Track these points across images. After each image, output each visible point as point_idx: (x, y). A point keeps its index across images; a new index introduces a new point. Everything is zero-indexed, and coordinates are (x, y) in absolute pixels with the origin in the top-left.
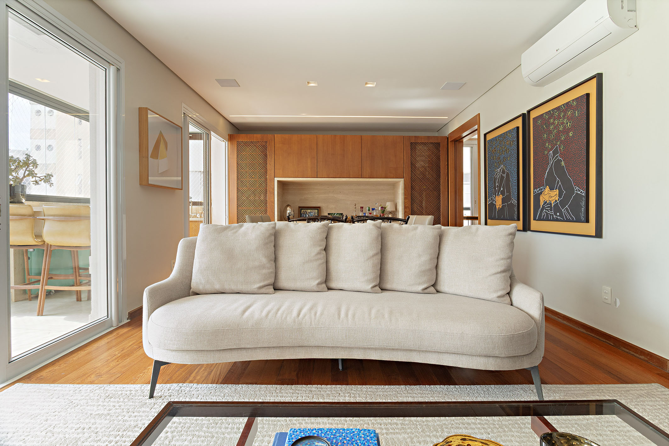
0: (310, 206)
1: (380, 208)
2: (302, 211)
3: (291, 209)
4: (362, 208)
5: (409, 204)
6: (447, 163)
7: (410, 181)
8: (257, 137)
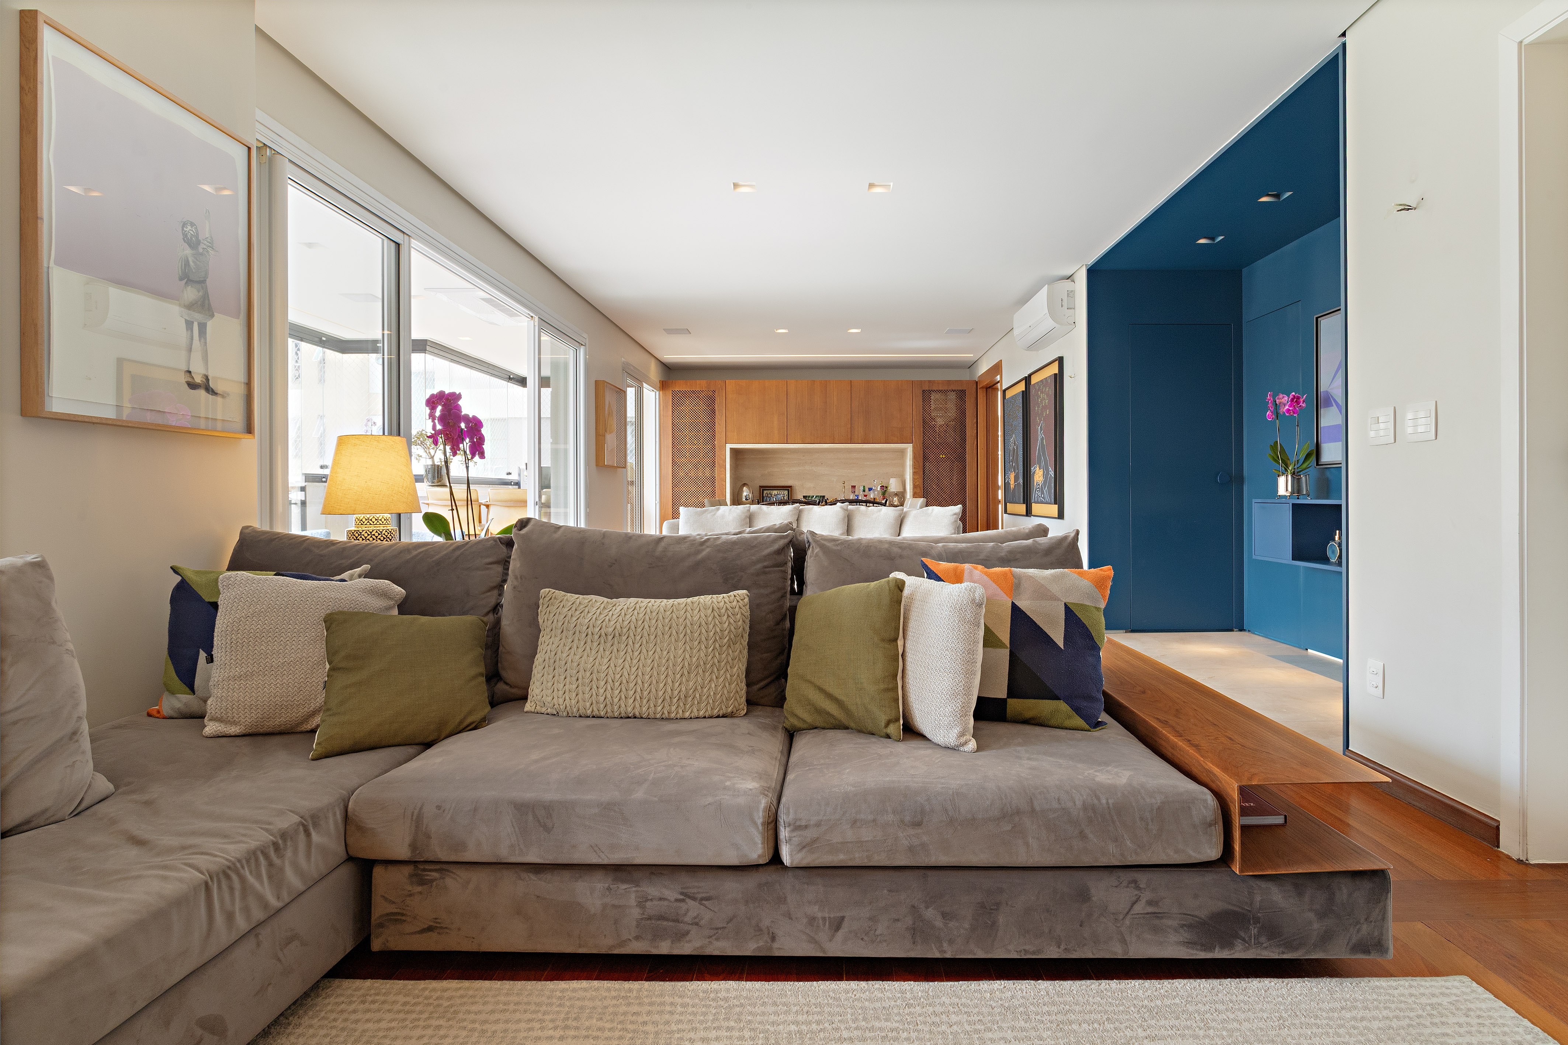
0: (778, 485)
1: (879, 487)
2: (765, 492)
3: (749, 490)
4: (854, 487)
5: (920, 482)
6: (975, 420)
7: (922, 447)
8: (700, 384)
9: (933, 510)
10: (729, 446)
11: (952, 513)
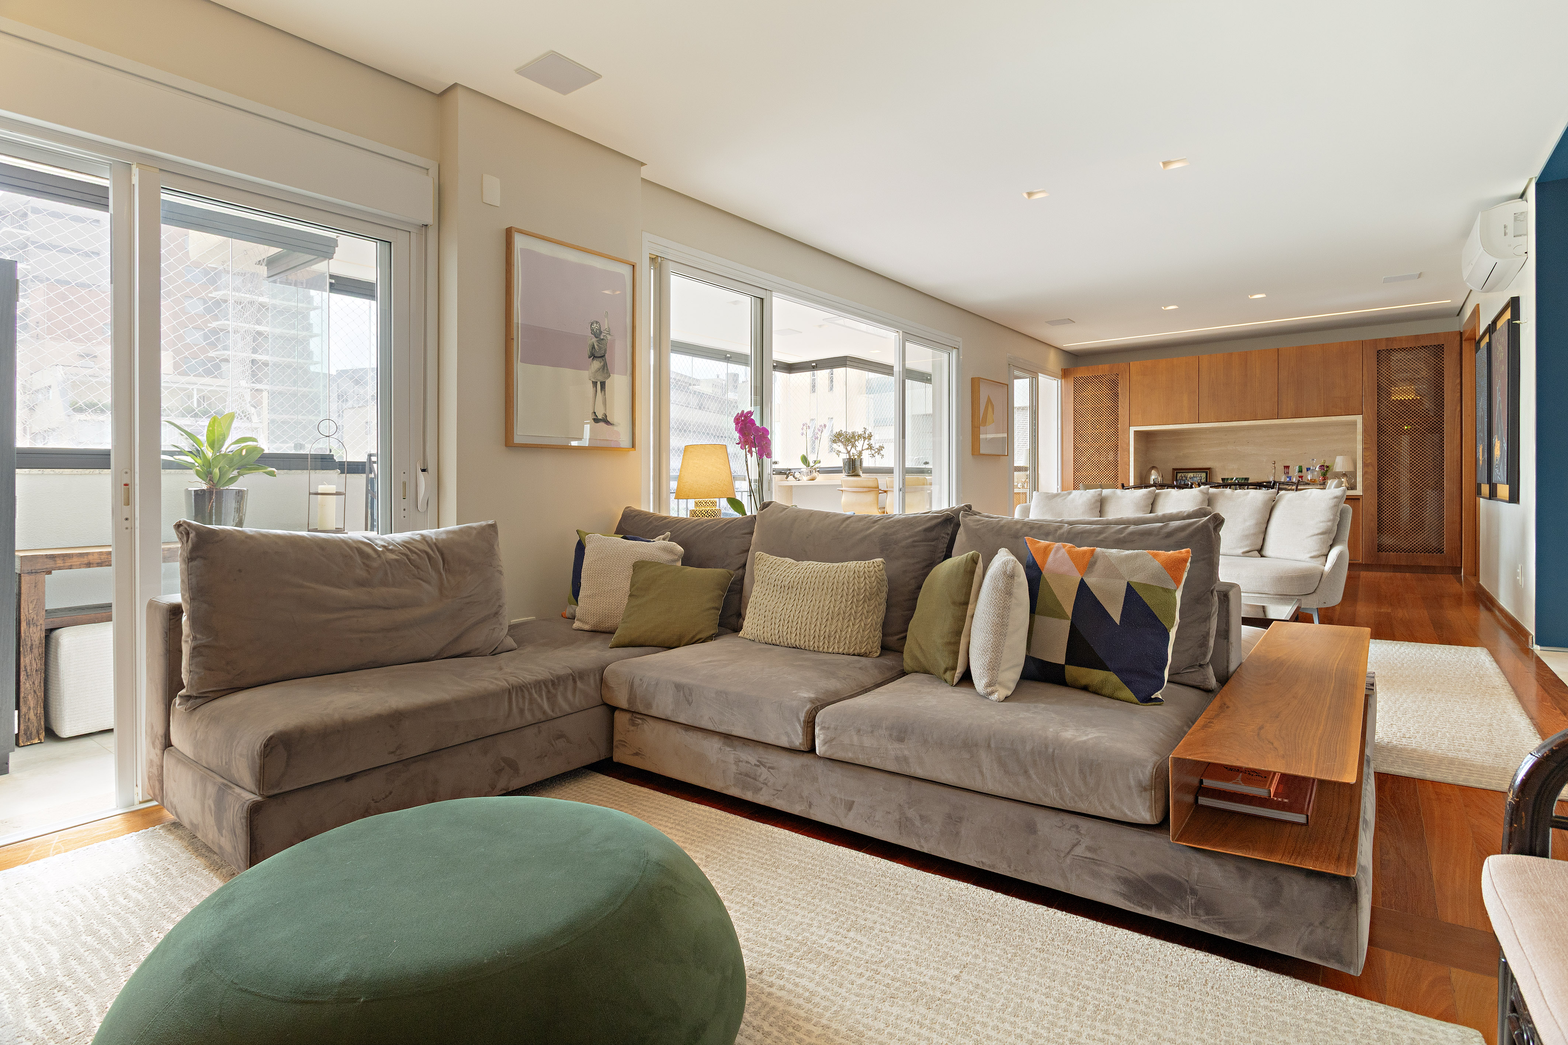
0: (1194, 467)
1: (1318, 467)
2: (1179, 475)
3: (1158, 473)
4: (1287, 467)
5: (1373, 460)
6: (1459, 381)
7: (1377, 418)
8: (1103, 369)
9: (1311, 493)
10: (1132, 429)
11: (1331, 496)
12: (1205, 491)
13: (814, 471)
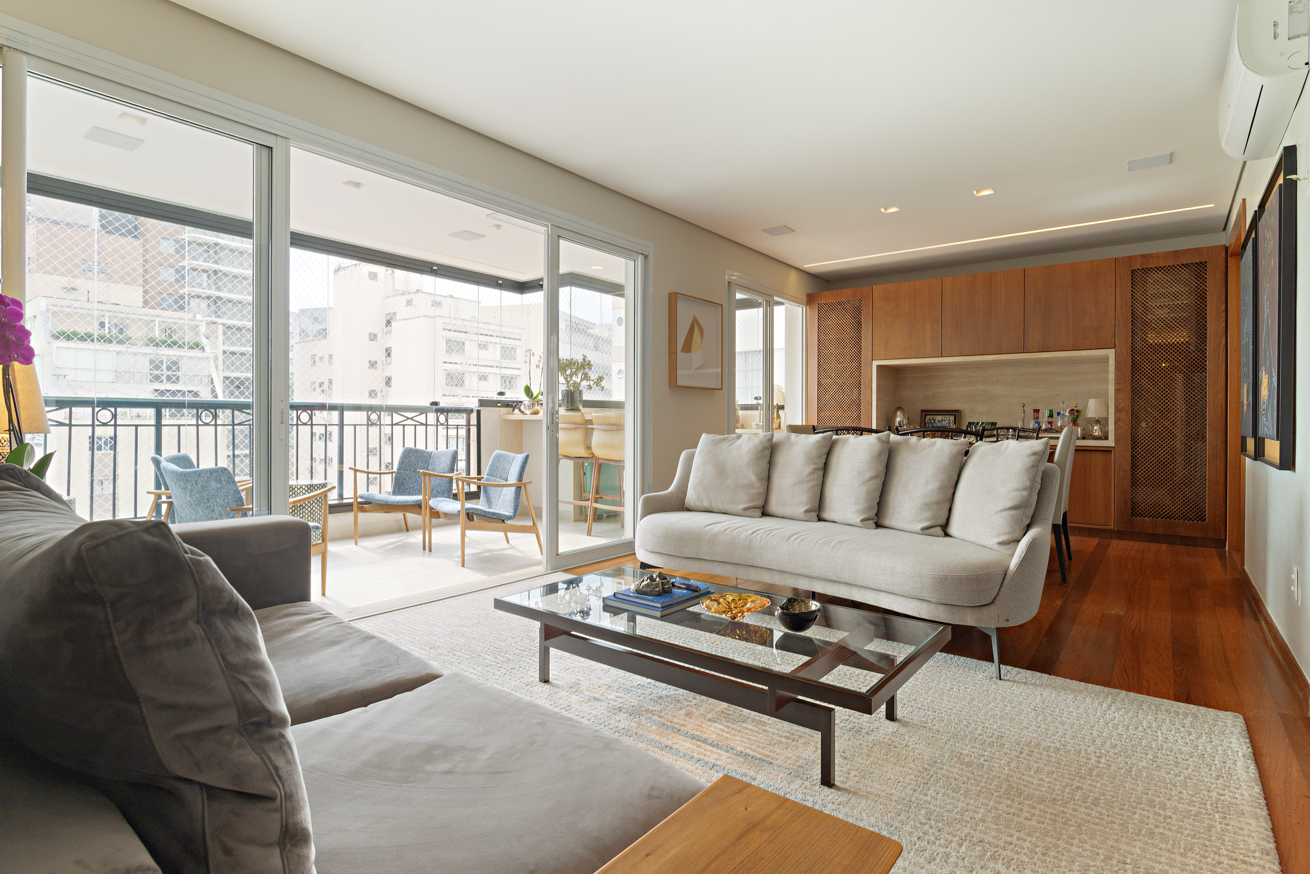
0: (944, 409)
1: (1068, 411)
2: (928, 418)
3: (904, 415)
4: (1037, 411)
5: (1126, 403)
6: (1223, 307)
7: (1130, 353)
8: (847, 294)
10: (875, 363)
12: (884, 439)
13: (536, 404)
